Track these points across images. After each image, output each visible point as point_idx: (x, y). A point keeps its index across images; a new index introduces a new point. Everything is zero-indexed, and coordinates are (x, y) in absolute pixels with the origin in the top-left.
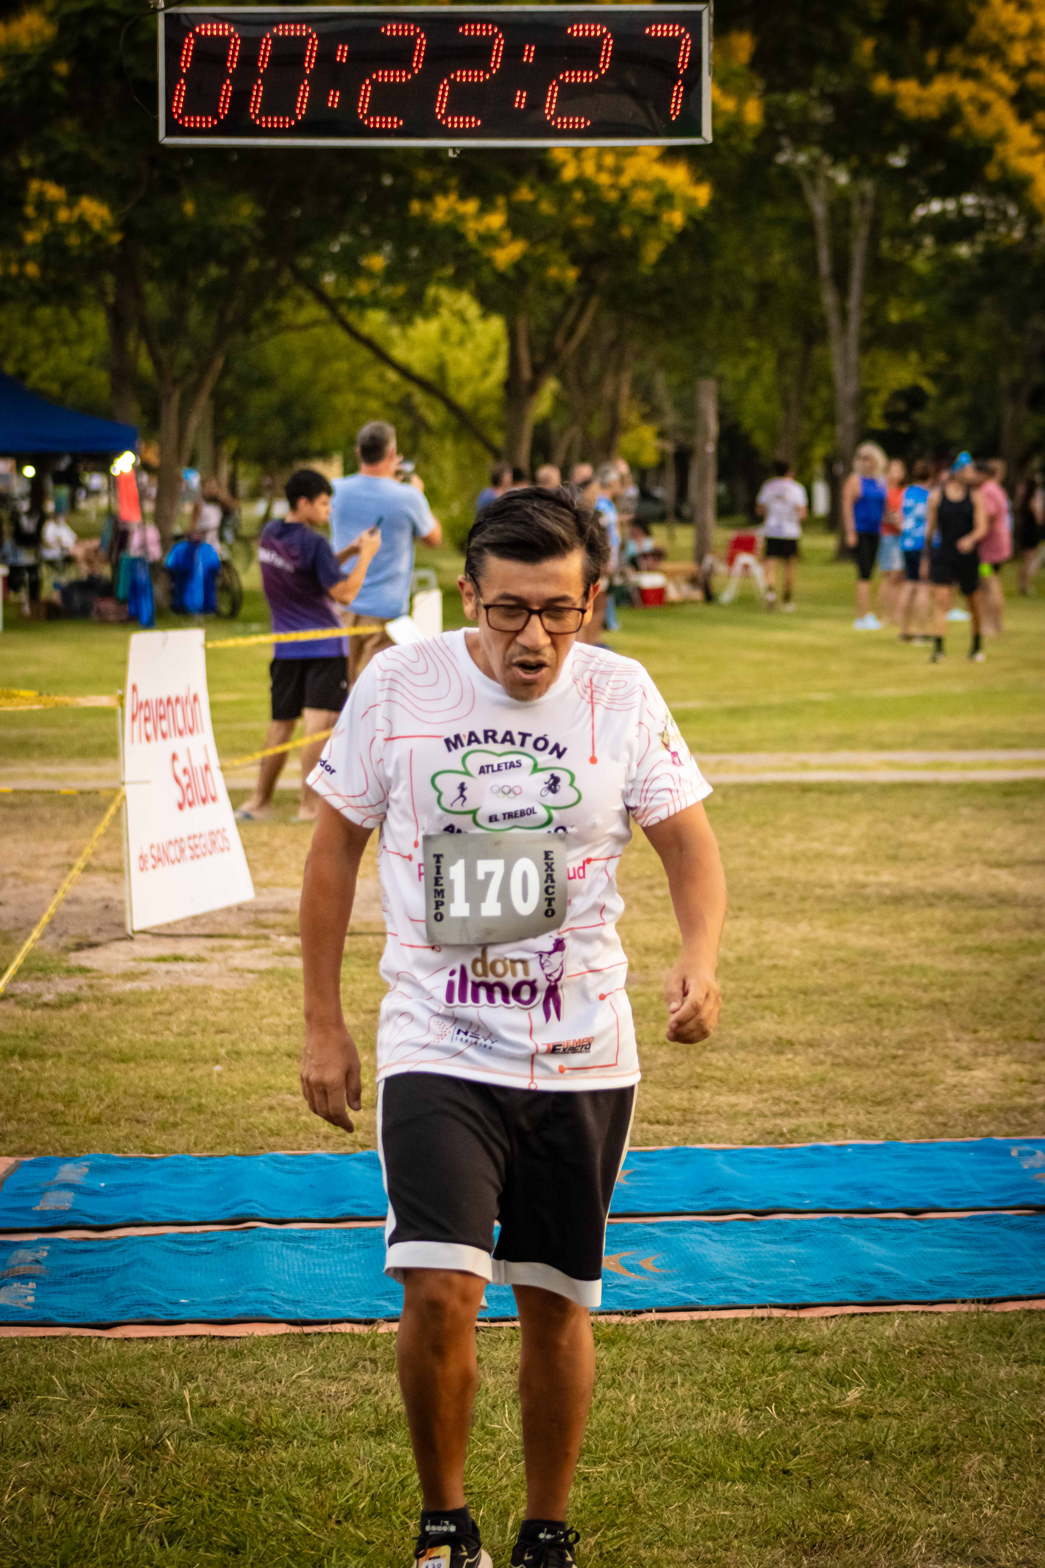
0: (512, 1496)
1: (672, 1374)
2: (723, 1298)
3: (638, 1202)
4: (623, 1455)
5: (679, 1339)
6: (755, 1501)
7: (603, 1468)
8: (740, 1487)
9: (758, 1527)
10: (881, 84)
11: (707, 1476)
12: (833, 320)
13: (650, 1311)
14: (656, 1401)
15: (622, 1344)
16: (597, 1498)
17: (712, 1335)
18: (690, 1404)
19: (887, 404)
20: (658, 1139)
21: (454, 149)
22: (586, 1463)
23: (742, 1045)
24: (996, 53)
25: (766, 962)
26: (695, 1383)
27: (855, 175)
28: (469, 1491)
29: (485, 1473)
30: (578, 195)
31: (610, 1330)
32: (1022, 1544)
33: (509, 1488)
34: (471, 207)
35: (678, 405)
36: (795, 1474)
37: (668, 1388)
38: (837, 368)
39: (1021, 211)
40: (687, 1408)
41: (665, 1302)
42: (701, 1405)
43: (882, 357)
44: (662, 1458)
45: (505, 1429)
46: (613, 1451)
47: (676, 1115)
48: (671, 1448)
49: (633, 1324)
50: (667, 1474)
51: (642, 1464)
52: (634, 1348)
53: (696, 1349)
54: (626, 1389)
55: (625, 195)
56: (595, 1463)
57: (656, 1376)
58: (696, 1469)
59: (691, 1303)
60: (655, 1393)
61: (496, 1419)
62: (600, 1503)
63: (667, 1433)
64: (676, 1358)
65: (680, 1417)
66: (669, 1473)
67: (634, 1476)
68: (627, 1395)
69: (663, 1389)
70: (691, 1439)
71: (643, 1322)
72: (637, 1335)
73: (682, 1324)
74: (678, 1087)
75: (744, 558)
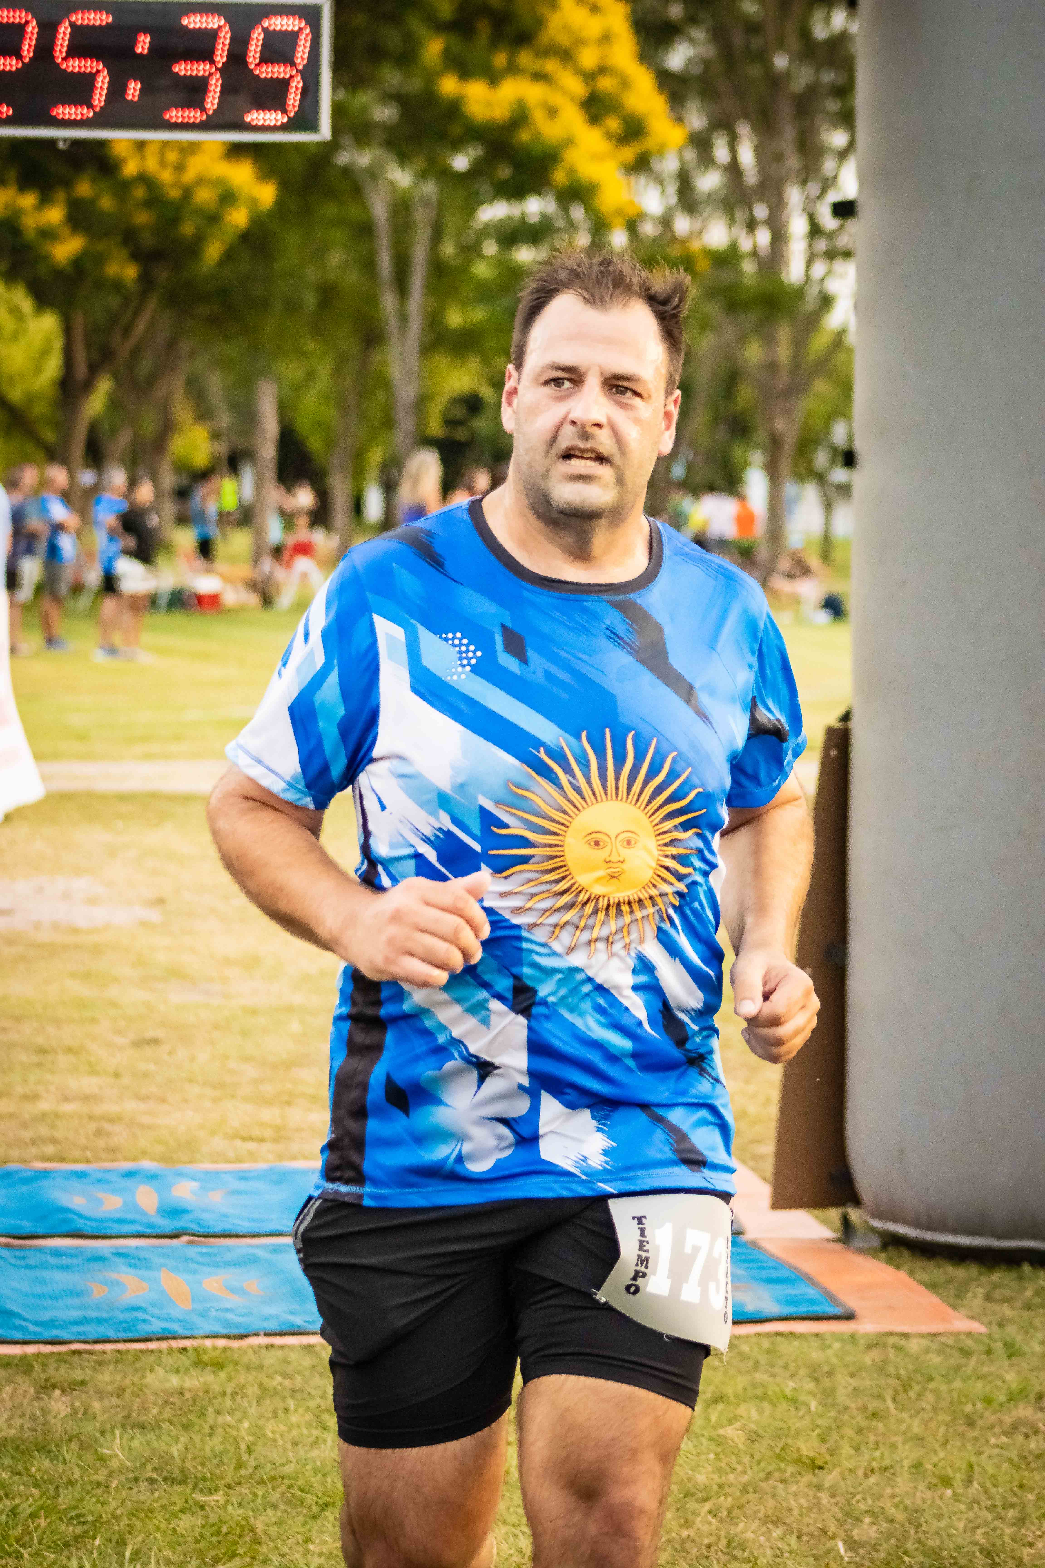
1: (284, 1399)
3: (235, 1221)
4: (239, 1484)
5: (289, 1363)
7: (219, 1497)
10: (449, 85)
12: (392, 323)
13: (256, 1335)
14: (271, 1428)
15: (230, 1368)
16: (215, 1528)
18: (305, 1431)
19: (445, 413)
20: (252, 1156)
21: (65, 140)
22: (202, 1491)
24: (566, 55)
26: (308, 1409)
27: (419, 177)
28: (82, 1519)
29: (98, 1501)
30: (140, 193)
31: (218, 1353)
33: (124, 1517)
34: (28, 200)
35: (233, 406)
37: (281, 1414)
38: (395, 371)
39: (587, 215)
40: (301, 1435)
41: (272, 1326)
42: (316, 1432)
43: (442, 361)
44: (279, 1486)
45: (117, 1455)
46: (229, 1480)
47: (268, 1133)
48: (288, 1476)
49: (239, 1349)
50: (285, 1503)
51: (260, 1493)
52: (243, 1372)
53: (307, 1373)
54: (238, 1415)
55: (187, 193)
56: (210, 1491)
57: (268, 1402)
58: (315, 1499)
59: (298, 1326)
60: (268, 1419)
61: (105, 1444)
62: (219, 1533)
63: (284, 1460)
64: (287, 1383)
65: (295, 1444)
66: (288, 1502)
67: (252, 1505)
68: (240, 1421)
69: (275, 1413)
70: (309, 1467)
71: (251, 1347)
72: (245, 1360)
73: (291, 1348)
74: (267, 1102)
75: (303, 564)
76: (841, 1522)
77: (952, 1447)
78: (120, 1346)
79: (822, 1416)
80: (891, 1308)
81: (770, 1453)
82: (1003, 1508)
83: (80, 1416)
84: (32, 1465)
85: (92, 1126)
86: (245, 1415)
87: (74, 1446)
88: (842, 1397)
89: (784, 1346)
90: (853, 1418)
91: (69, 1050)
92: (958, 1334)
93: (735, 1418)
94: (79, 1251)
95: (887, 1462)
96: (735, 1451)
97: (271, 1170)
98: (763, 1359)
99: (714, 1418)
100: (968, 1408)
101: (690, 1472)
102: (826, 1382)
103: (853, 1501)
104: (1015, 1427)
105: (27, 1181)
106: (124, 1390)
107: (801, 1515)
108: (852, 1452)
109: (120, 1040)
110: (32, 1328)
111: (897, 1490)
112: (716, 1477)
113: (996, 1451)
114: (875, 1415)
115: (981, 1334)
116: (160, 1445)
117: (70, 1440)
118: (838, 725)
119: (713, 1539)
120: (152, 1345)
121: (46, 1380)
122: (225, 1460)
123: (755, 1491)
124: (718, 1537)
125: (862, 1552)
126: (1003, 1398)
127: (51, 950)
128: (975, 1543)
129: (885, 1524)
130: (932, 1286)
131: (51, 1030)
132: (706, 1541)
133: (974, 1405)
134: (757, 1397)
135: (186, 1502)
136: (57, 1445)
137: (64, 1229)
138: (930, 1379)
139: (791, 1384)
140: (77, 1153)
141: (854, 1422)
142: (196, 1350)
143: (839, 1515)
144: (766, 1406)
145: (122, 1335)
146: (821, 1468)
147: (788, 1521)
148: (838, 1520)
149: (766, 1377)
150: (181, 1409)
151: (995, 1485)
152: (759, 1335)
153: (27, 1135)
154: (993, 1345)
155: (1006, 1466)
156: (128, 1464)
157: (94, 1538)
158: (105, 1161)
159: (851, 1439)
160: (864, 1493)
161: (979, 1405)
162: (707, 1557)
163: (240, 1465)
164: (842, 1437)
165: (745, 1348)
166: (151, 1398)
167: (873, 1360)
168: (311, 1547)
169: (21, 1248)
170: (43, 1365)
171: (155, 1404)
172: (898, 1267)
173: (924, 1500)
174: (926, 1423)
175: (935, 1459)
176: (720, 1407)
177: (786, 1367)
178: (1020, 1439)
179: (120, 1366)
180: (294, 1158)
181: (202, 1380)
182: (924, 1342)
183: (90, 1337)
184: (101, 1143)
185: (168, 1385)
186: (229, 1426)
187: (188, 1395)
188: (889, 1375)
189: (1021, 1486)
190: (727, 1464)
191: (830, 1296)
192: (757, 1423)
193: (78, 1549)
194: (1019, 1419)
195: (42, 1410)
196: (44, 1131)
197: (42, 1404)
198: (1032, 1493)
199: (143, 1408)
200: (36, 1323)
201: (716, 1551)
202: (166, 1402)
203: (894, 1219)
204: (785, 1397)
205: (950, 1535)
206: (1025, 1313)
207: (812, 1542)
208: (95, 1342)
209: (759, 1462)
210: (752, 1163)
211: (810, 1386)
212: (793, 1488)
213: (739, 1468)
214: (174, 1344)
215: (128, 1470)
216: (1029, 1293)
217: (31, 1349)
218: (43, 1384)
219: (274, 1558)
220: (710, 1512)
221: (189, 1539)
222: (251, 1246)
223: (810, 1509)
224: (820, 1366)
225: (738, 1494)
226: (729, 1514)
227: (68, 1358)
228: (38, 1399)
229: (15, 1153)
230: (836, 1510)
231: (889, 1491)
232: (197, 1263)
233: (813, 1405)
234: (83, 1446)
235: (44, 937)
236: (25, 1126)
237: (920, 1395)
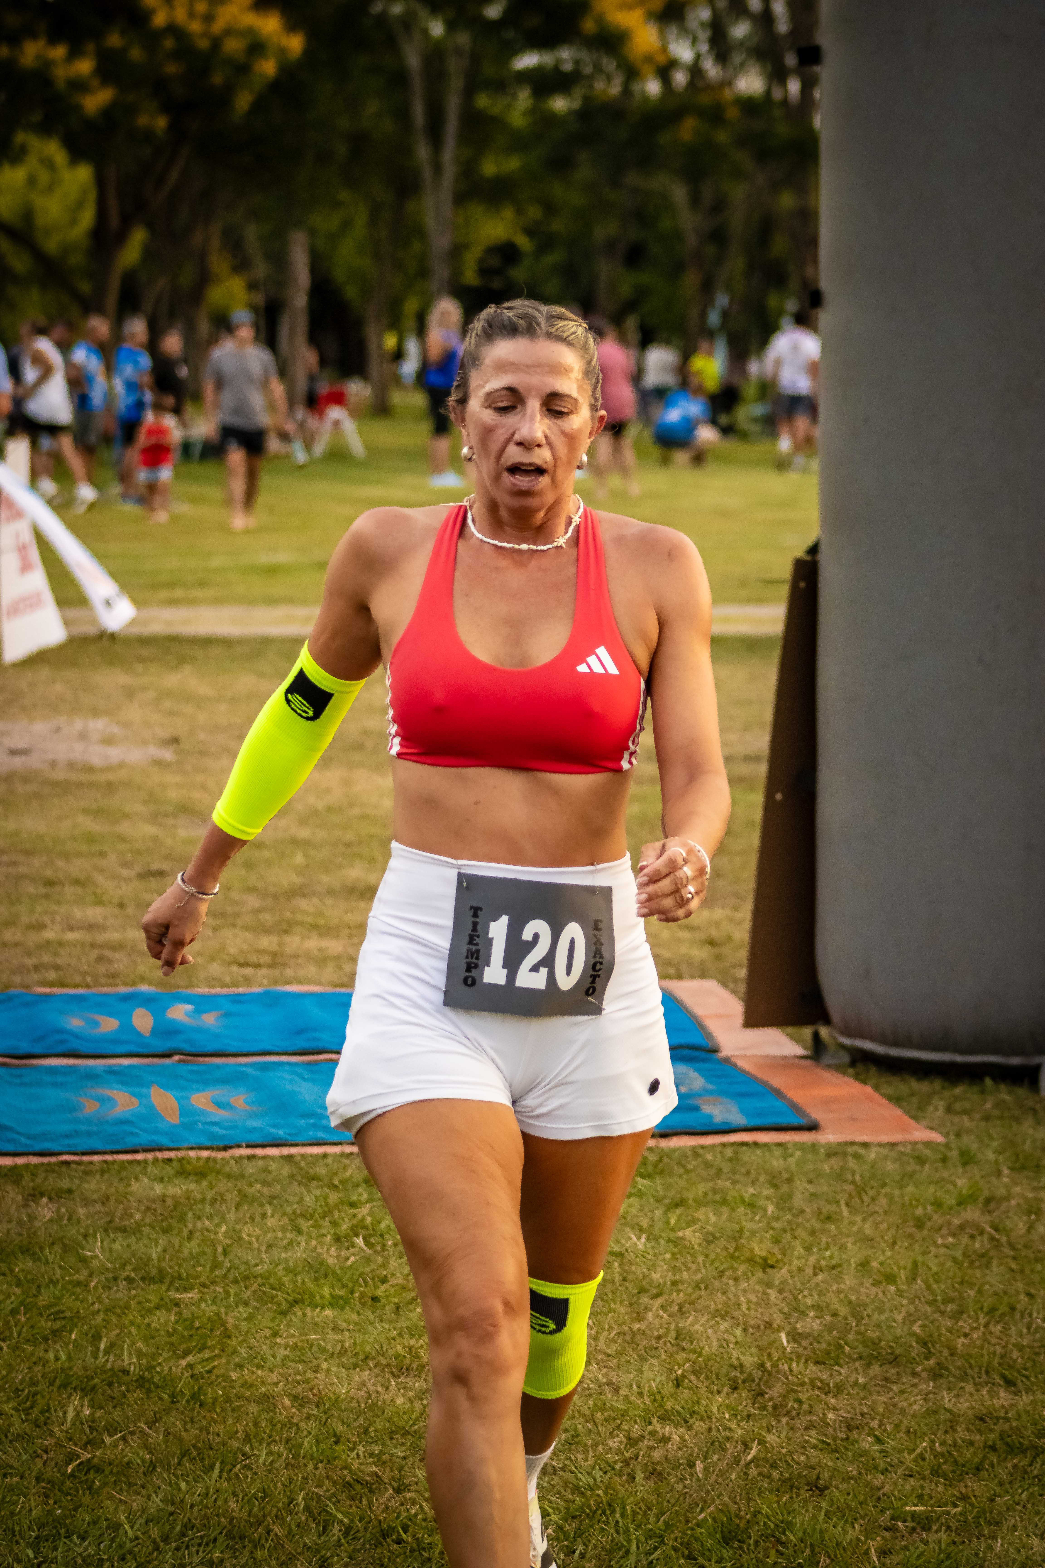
0: (104, 1320)
1: (262, 1205)
2: (312, 1134)
3: (226, 1041)
4: (214, 1282)
5: (269, 1172)
6: (343, 1325)
7: (193, 1295)
8: (328, 1313)
9: (346, 1350)
11: (296, 1302)
12: (427, 173)
13: (240, 1146)
14: (247, 1232)
15: (211, 1177)
16: (188, 1323)
17: (301, 1169)
18: (280, 1234)
19: (481, 261)
20: (248, 981)
22: (177, 1290)
23: (331, 892)
25: (356, 811)
26: (284, 1214)
27: (451, 26)
29: (77, 1299)
30: (169, 43)
31: (201, 1163)
32: (606, 1367)
33: (101, 1313)
34: (59, 52)
35: (268, 256)
36: (383, 1301)
37: (258, 1219)
38: (430, 222)
39: (619, 66)
40: (276, 1238)
41: (255, 1138)
42: (289, 1235)
43: (476, 210)
44: (252, 1285)
45: (97, 1257)
46: (203, 1278)
47: (266, 959)
48: (261, 1276)
49: (223, 1159)
50: (257, 1301)
51: (232, 1291)
52: (225, 1181)
53: (286, 1182)
54: (216, 1220)
55: (216, 43)
56: (186, 1290)
57: (246, 1207)
58: (285, 1296)
59: (281, 1139)
60: (245, 1224)
61: (88, 1247)
62: (192, 1327)
63: (257, 1261)
64: (266, 1190)
65: (270, 1247)
66: (259, 1299)
67: (225, 1302)
68: (218, 1226)
69: (253, 1219)
70: (281, 1267)
71: (233, 1157)
72: (227, 1169)
73: (272, 1158)
74: (268, 931)
75: (335, 413)
76: (787, 1316)
77: (900, 1247)
78: (109, 1157)
79: (778, 1219)
80: (854, 1119)
81: (725, 1254)
82: (943, 1303)
83: (65, 1221)
84: (16, 1265)
85: (95, 953)
86: (223, 1220)
87: (57, 1249)
88: (798, 1201)
89: (747, 1156)
90: (807, 1221)
91: (77, 882)
92: (915, 1143)
93: (694, 1221)
94: (73, 1069)
95: (835, 1262)
96: (692, 1251)
97: (267, 993)
98: (726, 1167)
99: (672, 1221)
100: (919, 1211)
101: (646, 1271)
102: (785, 1188)
103: (800, 1297)
104: (962, 1228)
105: (27, 1005)
106: (108, 1198)
107: (749, 1309)
108: (803, 1252)
109: (125, 873)
110: (23, 1140)
111: (843, 1286)
112: (670, 1276)
113: (943, 1251)
114: (828, 1218)
115: (938, 1144)
116: (140, 1247)
117: (53, 1243)
118: (808, 558)
119: (661, 1332)
120: (139, 1157)
121: (34, 1189)
122: (202, 1261)
123: (707, 1288)
124: (668, 1329)
125: (805, 1343)
126: (952, 1202)
127: (64, 788)
128: (913, 1334)
129: (828, 1318)
130: (897, 1100)
131: (60, 863)
132: (656, 1334)
133: (925, 1209)
134: (715, 1202)
135: (162, 1299)
136: (41, 1248)
137: (60, 1049)
138: (884, 1185)
139: (752, 1190)
140: (78, 979)
141: (808, 1225)
142: (181, 1160)
143: (786, 1310)
144: (725, 1210)
145: (109, 1147)
146: (772, 1267)
147: (735, 1314)
148: (784, 1314)
149: (728, 1184)
150: (162, 1214)
151: (937, 1282)
152: (723, 1145)
153: (30, 962)
154: (949, 1154)
155: (949, 1264)
156: (109, 1265)
157: (71, 1332)
158: (102, 986)
159: (803, 1240)
160: (811, 1290)
161: (929, 1208)
162: (656, 1348)
163: (215, 1265)
164: (795, 1238)
165: (709, 1157)
166: (134, 1204)
167: (832, 1168)
168: (278, 1340)
169: (17, 1066)
170: (33, 1175)
171: (138, 1210)
172: (864, 1082)
173: (868, 1296)
174: (876, 1225)
175: (882, 1258)
176: (679, 1211)
177: (748, 1173)
178: (965, 1240)
179: (106, 1176)
180: (288, 982)
181: (184, 1188)
182: (884, 1151)
183: (80, 1149)
184: (102, 969)
185: (151, 1194)
186: (208, 1231)
187: (169, 1202)
188: (846, 1181)
189: (961, 1283)
190: (683, 1264)
191: (796, 1108)
192: (715, 1225)
193: (56, 1342)
194: (967, 1221)
195: (29, 1216)
196: (46, 958)
197: (30, 1211)
198: (971, 1289)
199: (127, 1214)
200: (29, 1137)
201: (665, 1343)
202: (148, 1209)
203: (862, 1036)
204: (743, 1201)
205: (889, 1327)
206: (983, 1124)
207: (757, 1334)
208: (84, 1154)
209: (713, 1261)
210: (731, 986)
211: (768, 1191)
212: (744, 1285)
213: (693, 1267)
214: (160, 1155)
215: (108, 1270)
216: (988, 1106)
217: (20, 1161)
218: (32, 1192)
219: (242, 1350)
220: (662, 1307)
221: (162, 1333)
222: (241, 1064)
223: (757, 1304)
224: (780, 1173)
225: (690, 1290)
226: (680, 1310)
227: (57, 1168)
228: (26, 1206)
229: (17, 979)
230: (783, 1304)
231: (835, 1287)
232: (188, 1080)
233: (770, 1209)
234: (66, 1249)
235: (60, 775)
236: (29, 954)
237: (873, 1199)
